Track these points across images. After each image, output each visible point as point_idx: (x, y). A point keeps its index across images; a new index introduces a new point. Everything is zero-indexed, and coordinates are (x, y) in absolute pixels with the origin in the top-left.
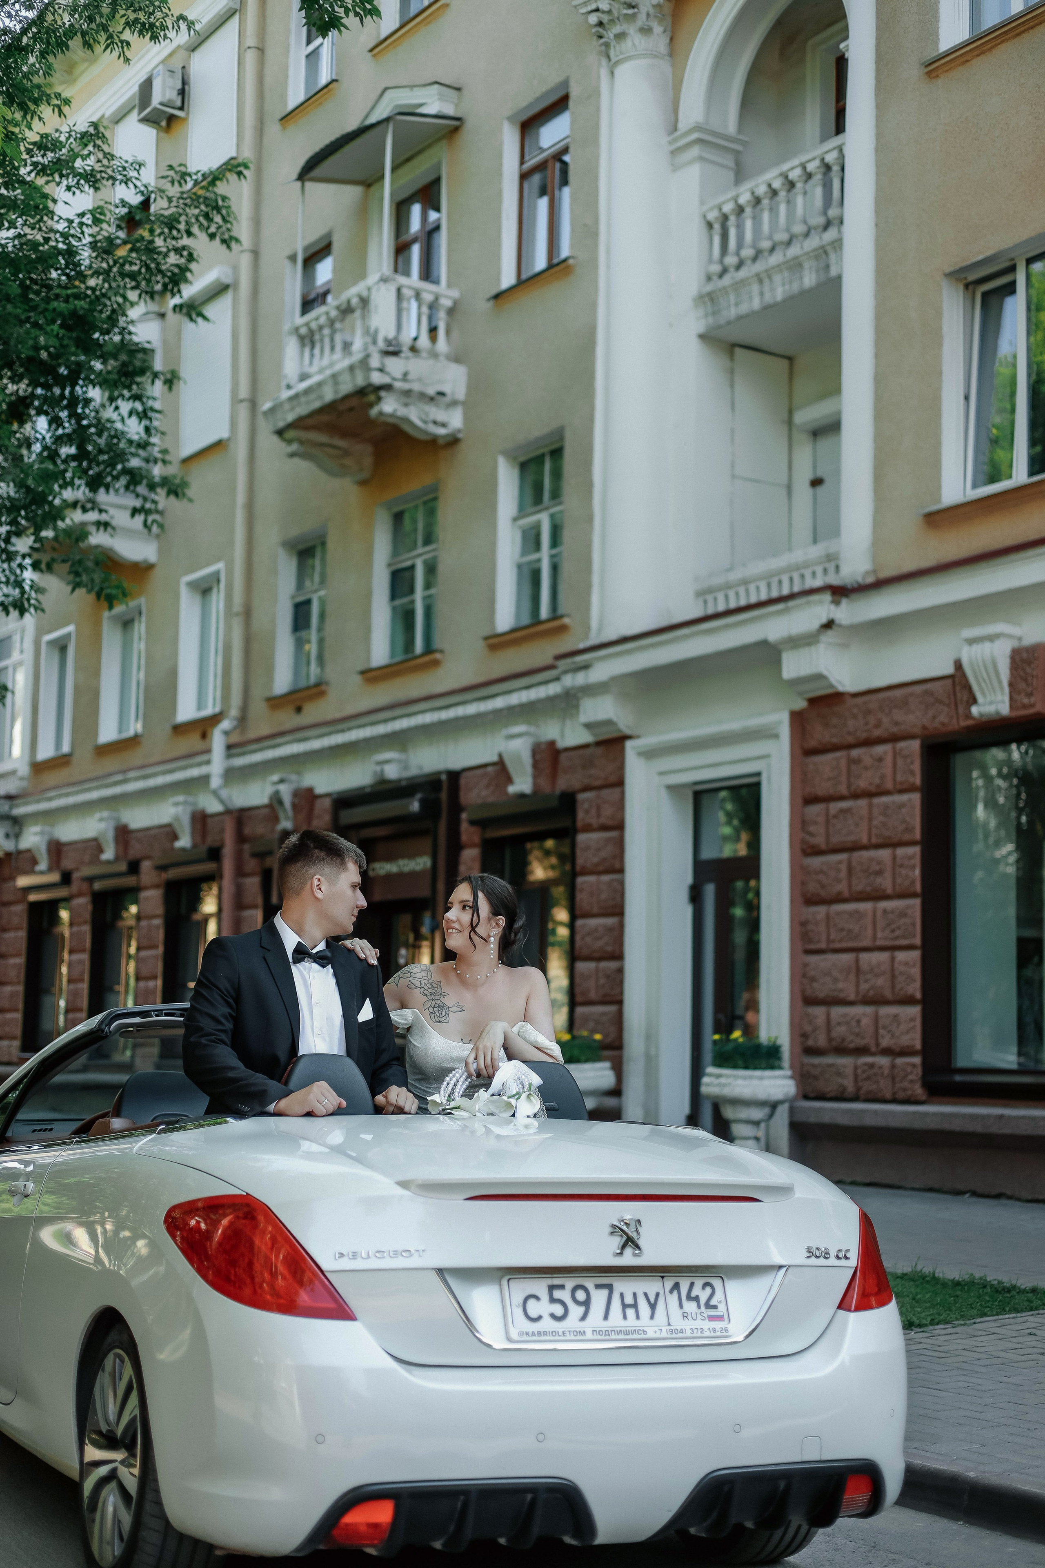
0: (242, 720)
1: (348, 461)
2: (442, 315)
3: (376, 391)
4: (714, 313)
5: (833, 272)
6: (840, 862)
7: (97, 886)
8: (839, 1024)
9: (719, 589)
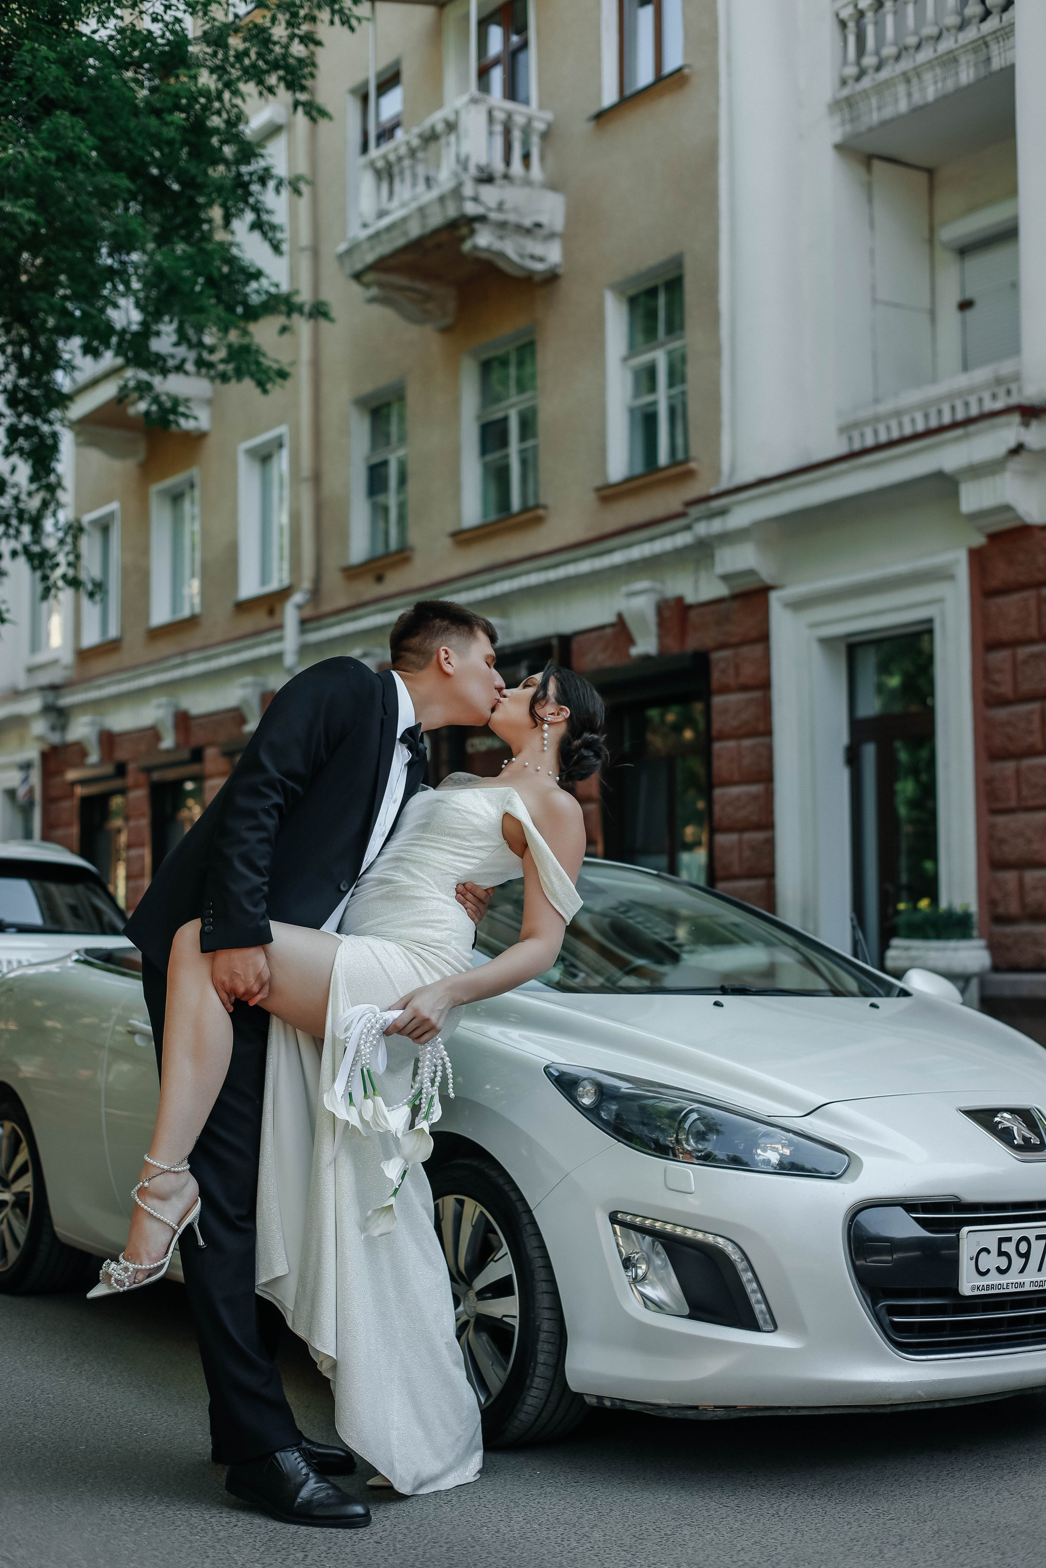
0: (316, 593)
1: (430, 306)
2: (535, 140)
3: (468, 223)
4: (852, 120)
5: (997, 64)
6: (1032, 712)
7: (156, 776)
8: (1035, 888)
9: (867, 422)
